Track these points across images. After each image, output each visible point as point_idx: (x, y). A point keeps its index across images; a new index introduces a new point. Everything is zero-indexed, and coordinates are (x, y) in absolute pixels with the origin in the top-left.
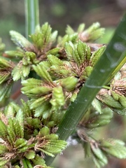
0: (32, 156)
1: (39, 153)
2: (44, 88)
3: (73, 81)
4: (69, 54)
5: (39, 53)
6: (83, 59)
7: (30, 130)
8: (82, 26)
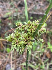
0: (29, 40)
1: (30, 40)
2: (31, 30)
3: (35, 29)
4: (34, 25)
5: (29, 25)
6: (36, 26)
7: (28, 37)
8: (35, 21)
